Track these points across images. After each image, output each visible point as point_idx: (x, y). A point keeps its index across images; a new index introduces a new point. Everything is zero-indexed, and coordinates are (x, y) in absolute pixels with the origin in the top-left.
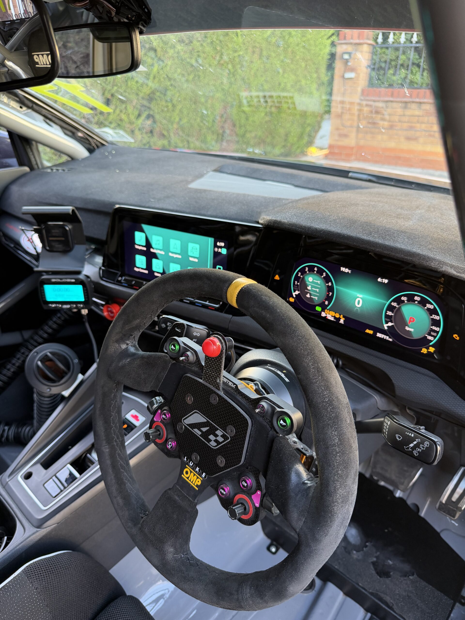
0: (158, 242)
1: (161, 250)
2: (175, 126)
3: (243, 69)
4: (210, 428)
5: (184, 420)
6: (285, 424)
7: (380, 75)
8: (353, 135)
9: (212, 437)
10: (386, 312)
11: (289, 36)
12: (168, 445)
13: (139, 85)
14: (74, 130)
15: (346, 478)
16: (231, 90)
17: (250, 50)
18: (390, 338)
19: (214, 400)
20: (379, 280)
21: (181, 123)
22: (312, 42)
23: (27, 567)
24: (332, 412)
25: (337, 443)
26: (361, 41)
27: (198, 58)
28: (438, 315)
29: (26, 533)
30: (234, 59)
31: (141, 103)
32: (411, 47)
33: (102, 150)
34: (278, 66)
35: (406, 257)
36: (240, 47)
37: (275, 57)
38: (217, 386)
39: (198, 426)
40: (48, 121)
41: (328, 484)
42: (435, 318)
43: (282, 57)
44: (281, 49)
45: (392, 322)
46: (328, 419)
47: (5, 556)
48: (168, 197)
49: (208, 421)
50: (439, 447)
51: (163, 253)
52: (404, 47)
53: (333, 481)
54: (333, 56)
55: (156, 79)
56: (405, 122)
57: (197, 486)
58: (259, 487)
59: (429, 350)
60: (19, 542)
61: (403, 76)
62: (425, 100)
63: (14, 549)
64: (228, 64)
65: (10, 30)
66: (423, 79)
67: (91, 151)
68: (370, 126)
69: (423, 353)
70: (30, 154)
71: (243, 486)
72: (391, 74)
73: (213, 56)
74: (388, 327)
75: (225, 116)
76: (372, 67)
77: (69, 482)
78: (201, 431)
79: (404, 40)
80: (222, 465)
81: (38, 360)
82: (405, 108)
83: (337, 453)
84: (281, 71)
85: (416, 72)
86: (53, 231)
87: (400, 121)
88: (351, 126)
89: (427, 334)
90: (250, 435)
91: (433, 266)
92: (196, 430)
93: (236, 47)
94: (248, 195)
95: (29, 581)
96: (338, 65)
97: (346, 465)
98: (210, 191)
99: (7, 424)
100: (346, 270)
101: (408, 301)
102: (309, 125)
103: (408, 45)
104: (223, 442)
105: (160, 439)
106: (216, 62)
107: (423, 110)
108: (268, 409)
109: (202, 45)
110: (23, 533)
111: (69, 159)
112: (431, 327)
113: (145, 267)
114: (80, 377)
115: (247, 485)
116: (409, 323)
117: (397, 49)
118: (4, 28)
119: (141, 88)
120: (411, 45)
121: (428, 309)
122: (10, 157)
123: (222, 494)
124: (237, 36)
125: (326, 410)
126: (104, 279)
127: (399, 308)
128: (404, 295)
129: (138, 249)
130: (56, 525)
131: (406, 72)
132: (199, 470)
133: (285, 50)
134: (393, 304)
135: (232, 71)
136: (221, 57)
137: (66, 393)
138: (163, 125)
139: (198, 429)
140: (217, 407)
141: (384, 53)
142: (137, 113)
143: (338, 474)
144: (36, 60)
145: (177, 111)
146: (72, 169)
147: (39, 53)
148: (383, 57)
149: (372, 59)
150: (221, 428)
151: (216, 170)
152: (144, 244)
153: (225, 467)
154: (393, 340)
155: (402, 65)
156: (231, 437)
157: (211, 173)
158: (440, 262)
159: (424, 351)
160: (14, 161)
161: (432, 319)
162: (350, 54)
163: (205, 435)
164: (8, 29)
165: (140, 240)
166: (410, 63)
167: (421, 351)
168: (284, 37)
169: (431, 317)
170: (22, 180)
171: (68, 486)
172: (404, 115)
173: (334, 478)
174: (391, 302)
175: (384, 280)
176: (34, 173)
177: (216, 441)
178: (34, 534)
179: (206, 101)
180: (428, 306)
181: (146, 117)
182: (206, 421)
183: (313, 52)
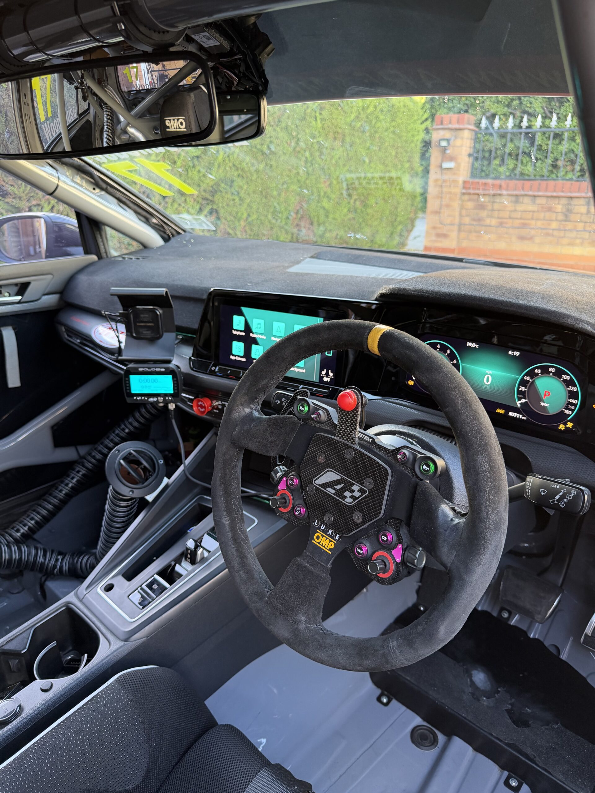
0: (259, 326)
1: (262, 334)
2: (243, 223)
3: (323, 157)
4: (345, 484)
5: (315, 481)
6: (428, 469)
7: (484, 166)
8: (454, 235)
9: (347, 494)
10: (519, 388)
11: (376, 121)
12: (296, 512)
13: (201, 175)
14: (148, 216)
15: (498, 504)
16: (308, 181)
17: (331, 135)
18: (524, 416)
19: (349, 455)
20: (510, 353)
21: (250, 219)
22: (403, 127)
23: (120, 676)
24: (481, 439)
25: (488, 469)
26: (461, 126)
27: (270, 145)
28: (575, 386)
29: (112, 646)
30: (312, 146)
31: (202, 196)
32: (521, 133)
33: (178, 238)
34: (364, 154)
35: (542, 315)
36: (319, 132)
37: (360, 144)
38: (353, 440)
39: (331, 484)
40: (121, 204)
41: (480, 510)
42: (572, 390)
43: (368, 144)
44: (367, 134)
45: (525, 399)
46: (477, 446)
47: (90, 670)
48: (266, 281)
49: (343, 478)
50: (586, 497)
51: (264, 337)
52: (511, 133)
53: (485, 507)
54: (427, 144)
55: (220, 168)
56: (517, 219)
57: (330, 550)
58: (400, 541)
59: (567, 426)
60: (105, 655)
61: (511, 166)
62: (540, 193)
63: (99, 663)
64: (305, 151)
65: (134, 99)
66: (535, 170)
67: (166, 239)
68: (474, 223)
69: (561, 429)
70: (99, 240)
71: (383, 540)
72: (496, 165)
73: (288, 142)
74: (521, 404)
75: (301, 212)
76: (475, 155)
77: (158, 593)
78: (334, 489)
79: (512, 125)
80: (359, 521)
81: (120, 459)
82: (517, 202)
83: (488, 478)
84: (367, 160)
85: (527, 163)
86: (142, 316)
87: (510, 218)
88: (452, 224)
89: (564, 408)
90: (390, 486)
91: (569, 323)
92: (330, 489)
93: (314, 132)
94: (357, 277)
95: (124, 691)
96: (434, 155)
97: (497, 490)
98: (313, 274)
99: (60, 553)
100: (474, 345)
101: (542, 373)
102: (401, 223)
103: (516, 130)
104: (360, 496)
105: (285, 507)
106: (291, 150)
107: (538, 204)
108: (409, 457)
109: (275, 130)
110: (109, 646)
111: (141, 247)
112: (569, 400)
113: (242, 354)
114: (166, 481)
115: (387, 539)
116: (544, 397)
117: (503, 136)
118: (129, 97)
119: (204, 178)
120: (520, 130)
121: (565, 381)
122: (77, 245)
123: (359, 553)
124: (316, 120)
125: (476, 438)
126: (194, 369)
127: (533, 382)
128: (538, 368)
129: (236, 335)
130: (146, 638)
131: (515, 162)
132: (332, 533)
133: (372, 136)
134: (526, 378)
135: (310, 159)
136: (297, 143)
137: (150, 498)
138: (228, 221)
139: (331, 488)
140: (353, 462)
141: (488, 140)
142: (198, 207)
143: (490, 499)
144: (168, 125)
145: (245, 206)
146: (147, 257)
147: (171, 118)
148: (486, 145)
149: (474, 147)
150: (358, 483)
151: (312, 257)
152: (243, 328)
153: (363, 523)
154: (527, 418)
155: (510, 154)
156: (368, 490)
157: (308, 260)
158: (576, 319)
159: (562, 427)
160: (81, 249)
161: (569, 391)
162: (448, 141)
163: (340, 493)
164: (133, 98)
165: (238, 325)
166: (520, 151)
167: (559, 428)
168: (371, 121)
169: (568, 389)
170: (91, 269)
171: (157, 597)
172: (515, 211)
173: (486, 503)
174: (524, 376)
175: (515, 352)
176: (102, 261)
177: (352, 497)
178: (121, 647)
179: (279, 195)
180: (564, 377)
181: (208, 212)
182: (340, 478)
183: (404, 138)
